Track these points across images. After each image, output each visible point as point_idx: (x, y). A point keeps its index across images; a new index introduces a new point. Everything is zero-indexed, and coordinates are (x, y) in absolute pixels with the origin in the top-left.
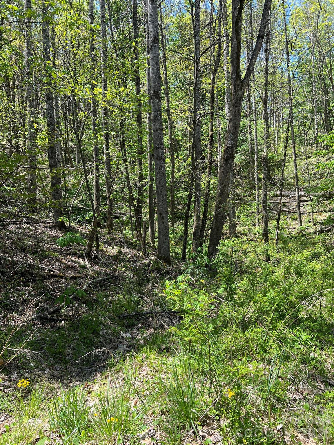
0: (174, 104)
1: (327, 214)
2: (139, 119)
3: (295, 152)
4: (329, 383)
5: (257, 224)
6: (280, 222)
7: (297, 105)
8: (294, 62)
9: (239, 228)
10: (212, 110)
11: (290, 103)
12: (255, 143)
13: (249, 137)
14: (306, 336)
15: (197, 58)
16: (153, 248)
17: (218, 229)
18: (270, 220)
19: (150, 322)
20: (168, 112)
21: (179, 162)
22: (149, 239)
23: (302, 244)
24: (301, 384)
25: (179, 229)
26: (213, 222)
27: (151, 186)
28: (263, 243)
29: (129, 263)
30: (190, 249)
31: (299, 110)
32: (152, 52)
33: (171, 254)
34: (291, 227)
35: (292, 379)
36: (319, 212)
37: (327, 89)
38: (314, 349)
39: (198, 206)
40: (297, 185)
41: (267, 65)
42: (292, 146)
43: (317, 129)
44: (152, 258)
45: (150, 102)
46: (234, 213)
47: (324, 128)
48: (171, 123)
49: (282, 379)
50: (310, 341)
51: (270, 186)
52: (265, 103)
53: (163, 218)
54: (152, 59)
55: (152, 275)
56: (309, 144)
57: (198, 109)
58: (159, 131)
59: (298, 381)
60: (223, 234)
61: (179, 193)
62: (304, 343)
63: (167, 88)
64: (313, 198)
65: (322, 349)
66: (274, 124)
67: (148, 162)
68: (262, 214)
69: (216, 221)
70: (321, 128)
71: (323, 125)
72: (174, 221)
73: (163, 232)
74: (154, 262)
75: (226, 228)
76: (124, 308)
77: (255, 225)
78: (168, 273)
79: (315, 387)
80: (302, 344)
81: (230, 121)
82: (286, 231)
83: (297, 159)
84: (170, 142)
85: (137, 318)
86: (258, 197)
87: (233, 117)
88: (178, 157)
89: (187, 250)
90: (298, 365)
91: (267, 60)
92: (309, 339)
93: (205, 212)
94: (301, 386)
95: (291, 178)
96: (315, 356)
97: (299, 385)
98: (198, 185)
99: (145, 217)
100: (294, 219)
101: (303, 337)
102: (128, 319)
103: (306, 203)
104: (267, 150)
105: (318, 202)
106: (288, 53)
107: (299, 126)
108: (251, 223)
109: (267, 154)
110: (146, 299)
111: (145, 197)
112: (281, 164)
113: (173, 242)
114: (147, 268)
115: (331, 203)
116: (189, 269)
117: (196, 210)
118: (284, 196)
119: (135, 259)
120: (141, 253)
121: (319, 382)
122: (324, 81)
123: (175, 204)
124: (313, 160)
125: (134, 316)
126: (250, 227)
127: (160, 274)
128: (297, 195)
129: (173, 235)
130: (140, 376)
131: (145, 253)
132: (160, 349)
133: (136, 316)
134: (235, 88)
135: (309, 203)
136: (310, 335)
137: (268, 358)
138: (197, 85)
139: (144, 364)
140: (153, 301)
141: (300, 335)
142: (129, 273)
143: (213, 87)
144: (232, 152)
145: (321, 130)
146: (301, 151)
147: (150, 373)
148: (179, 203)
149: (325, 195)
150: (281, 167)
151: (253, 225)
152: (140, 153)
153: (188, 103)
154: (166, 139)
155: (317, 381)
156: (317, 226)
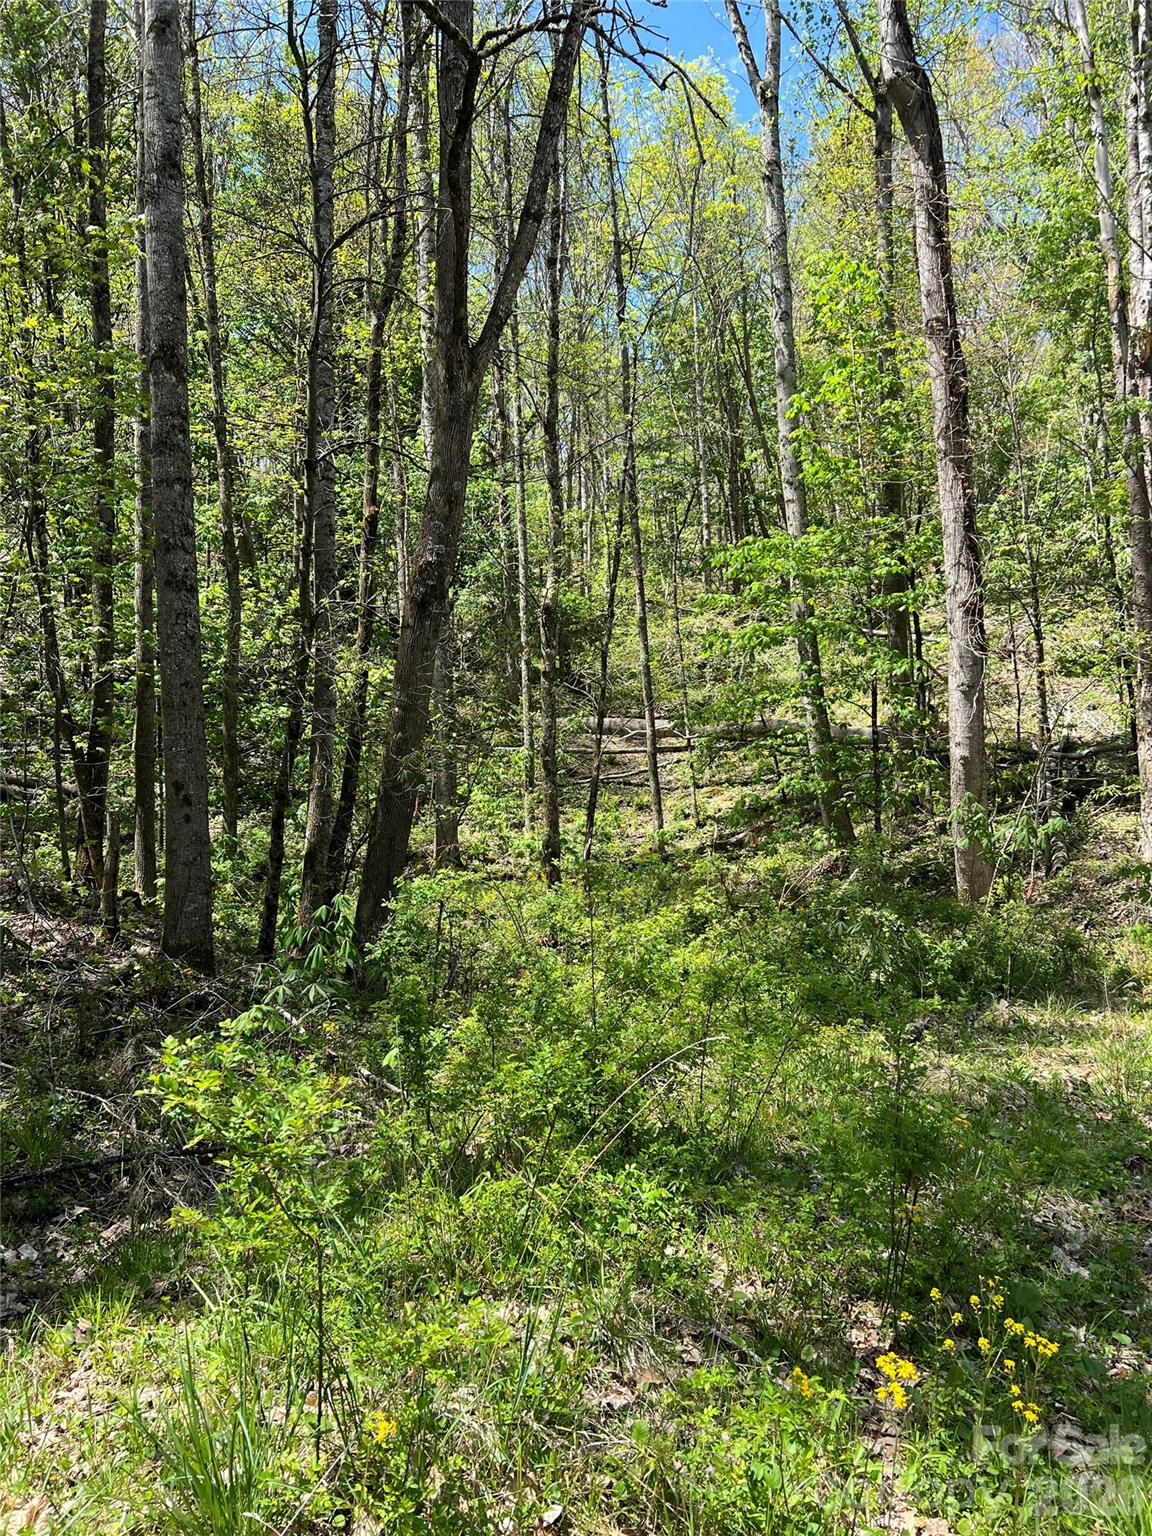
0: (242, 397)
1: (736, 792)
2: (104, 436)
3: (642, 594)
4: (716, 1337)
5: (527, 822)
6: (598, 816)
7: (651, 447)
8: (638, 309)
9: (467, 835)
10: (373, 434)
11: (627, 436)
12: (521, 556)
13: (502, 533)
14: (655, 1193)
15: (321, 250)
16: (147, 914)
17: (392, 840)
18: (567, 808)
19: (122, 1195)
20: (219, 423)
21: (259, 599)
22: (131, 878)
23: (662, 887)
24: (632, 1354)
25: (254, 842)
26: (374, 817)
27: (145, 683)
28: (541, 886)
29: (47, 973)
30: (292, 912)
31: (657, 462)
32: (156, 204)
33: (217, 933)
34: (631, 831)
35: (604, 1343)
36: (712, 783)
37: (738, 404)
38: (675, 1234)
39: (323, 757)
40: (650, 698)
41: (554, 308)
42: (634, 573)
43: (708, 526)
44: (143, 950)
45: (145, 379)
46: (453, 783)
47: (728, 524)
48: (231, 461)
49: (573, 1347)
50: (665, 1207)
51: (568, 698)
52: (550, 427)
53: (187, 801)
54: (155, 228)
55: (138, 1014)
56: (684, 571)
57: (327, 424)
58: (177, 487)
59: (621, 1347)
60: (413, 858)
61: (258, 712)
62: (650, 1218)
63: (214, 339)
64: (695, 742)
65: (701, 1229)
66: (579, 499)
67: (137, 592)
68: (542, 786)
69: (387, 811)
70: (721, 522)
71: (726, 514)
72: (235, 810)
73: (187, 854)
74: (147, 967)
75: (421, 835)
76: (15, 1150)
77: (519, 826)
78: (201, 1003)
79: (675, 1357)
80: (640, 1219)
81: (435, 475)
82: (617, 846)
83: (649, 616)
84: (225, 529)
85: (68, 1182)
86: (531, 735)
87: (442, 462)
88: (255, 584)
89: (280, 918)
90: (624, 1292)
91: (555, 292)
92: (663, 1199)
93: (350, 779)
94: (630, 1363)
95: (633, 676)
96: (680, 1255)
97: (626, 1360)
98: (324, 685)
99: (124, 794)
100: (641, 808)
101: (644, 1197)
102: (30, 1189)
103: (676, 756)
104: (556, 582)
105: (712, 753)
106: (620, 280)
107: (657, 513)
108: (508, 819)
109: (555, 596)
110: (106, 1105)
111: (122, 723)
112: (599, 630)
113: (229, 888)
114: (119, 990)
115: (745, 758)
116: (280, 989)
117: (315, 774)
118: (610, 731)
119: (71, 956)
120: (98, 933)
121: (687, 1340)
122: (728, 379)
123: (242, 751)
124: (698, 623)
125: (54, 1176)
126: (505, 832)
127: (172, 1011)
128: (648, 731)
129: (228, 863)
130: (57, 1409)
131: (112, 931)
132: (149, 1294)
133: (65, 1175)
134: (449, 369)
135: (685, 755)
136: (665, 1186)
137: (532, 1280)
138: (322, 341)
139: (78, 1360)
140: (137, 1114)
141: (633, 1189)
142: (44, 1013)
143: (377, 356)
144: (441, 579)
145: (720, 530)
146: (662, 593)
147: (102, 1391)
148: (255, 746)
149: (729, 732)
150: (600, 640)
151: (514, 826)
152: (105, 558)
153: (294, 400)
154: (207, 518)
155: (681, 1337)
156: (707, 828)
